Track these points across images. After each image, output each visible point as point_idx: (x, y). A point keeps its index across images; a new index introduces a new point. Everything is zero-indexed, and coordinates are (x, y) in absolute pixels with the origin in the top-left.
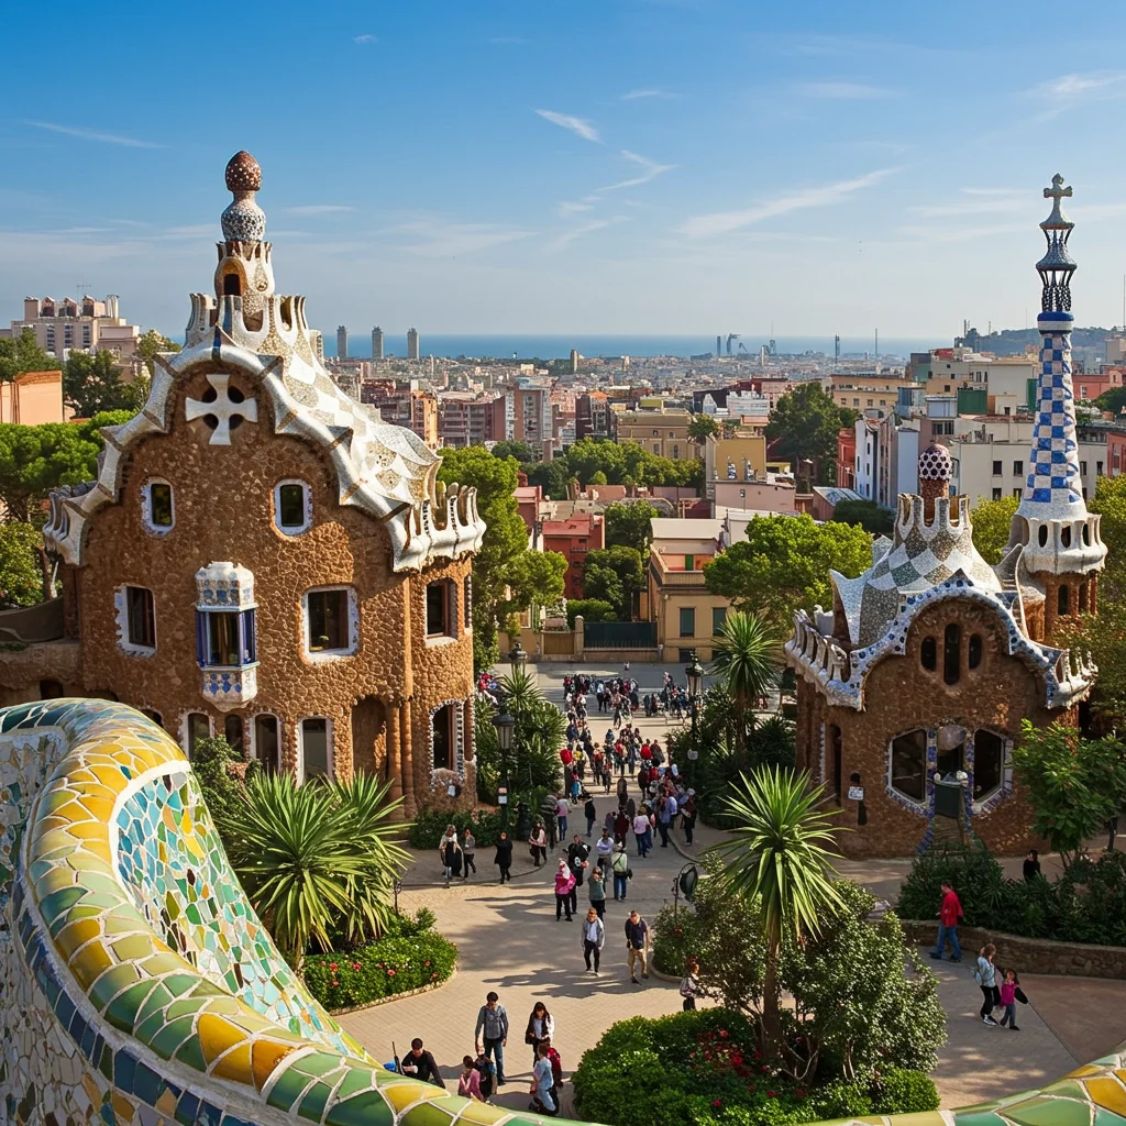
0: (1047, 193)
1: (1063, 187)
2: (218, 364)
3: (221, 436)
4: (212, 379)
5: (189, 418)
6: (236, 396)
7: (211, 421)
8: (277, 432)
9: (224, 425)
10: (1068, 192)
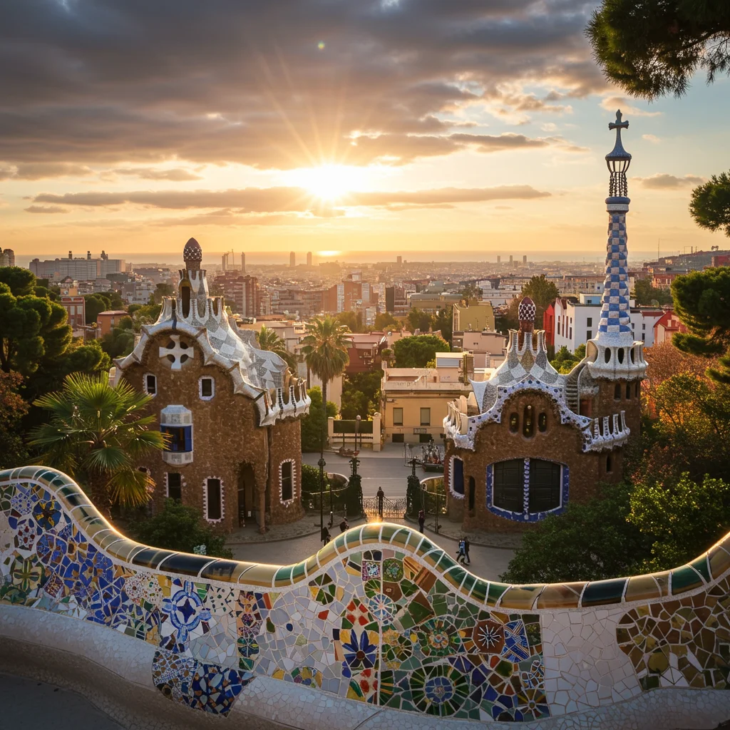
0: (611, 126)
1: (623, 121)
2: (174, 331)
3: (177, 366)
4: (173, 337)
5: (160, 356)
6: (184, 346)
7: (172, 358)
8: (205, 364)
9: (178, 360)
10: (626, 125)
